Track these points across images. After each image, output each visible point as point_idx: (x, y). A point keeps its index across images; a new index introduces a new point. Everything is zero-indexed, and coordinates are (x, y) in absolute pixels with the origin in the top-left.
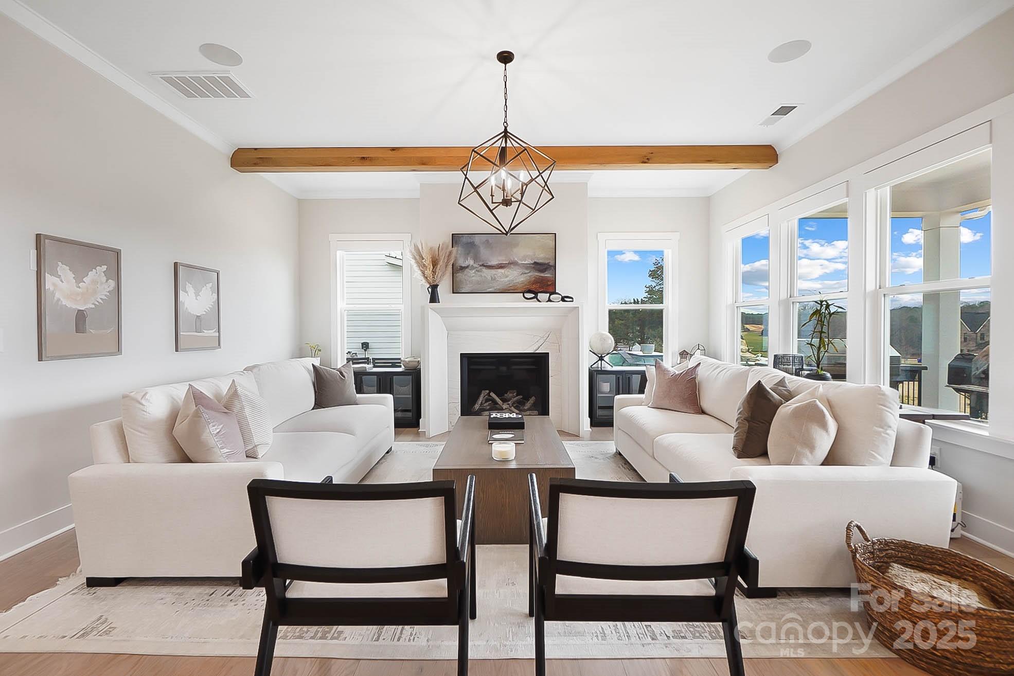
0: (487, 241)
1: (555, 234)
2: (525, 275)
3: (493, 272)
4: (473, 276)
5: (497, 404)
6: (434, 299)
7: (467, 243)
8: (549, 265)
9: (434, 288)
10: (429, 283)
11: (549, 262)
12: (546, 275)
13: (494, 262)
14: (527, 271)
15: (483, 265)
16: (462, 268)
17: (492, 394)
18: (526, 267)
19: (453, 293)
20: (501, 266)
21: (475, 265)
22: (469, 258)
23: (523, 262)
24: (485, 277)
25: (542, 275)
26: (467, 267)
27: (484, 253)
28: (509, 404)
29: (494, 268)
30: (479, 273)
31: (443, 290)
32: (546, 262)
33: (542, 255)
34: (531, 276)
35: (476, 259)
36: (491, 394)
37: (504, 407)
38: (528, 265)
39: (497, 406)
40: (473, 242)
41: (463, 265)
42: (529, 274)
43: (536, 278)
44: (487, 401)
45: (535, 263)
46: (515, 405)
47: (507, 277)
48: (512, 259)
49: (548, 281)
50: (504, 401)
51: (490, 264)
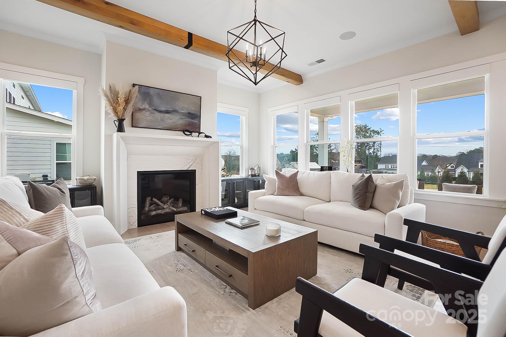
0: (159, 94)
1: (201, 97)
2: (183, 120)
3: (162, 115)
4: (148, 116)
5: (159, 205)
6: (120, 129)
7: (144, 93)
8: (197, 115)
9: (121, 121)
10: (118, 117)
11: (197, 114)
12: (195, 121)
13: (163, 109)
14: (184, 117)
15: (155, 110)
16: (140, 110)
17: (155, 200)
18: (184, 114)
19: (132, 126)
20: (167, 112)
21: (150, 109)
22: (146, 103)
23: (182, 111)
24: (156, 118)
25: (193, 121)
26: (144, 109)
27: (156, 101)
28: (168, 205)
29: (163, 112)
30: (152, 115)
31: (126, 124)
32: (196, 113)
33: (193, 109)
34: (186, 121)
35: (150, 104)
36: (153, 199)
37: (165, 207)
38: (185, 114)
39: (159, 207)
40: (149, 93)
41: (141, 108)
42: (185, 119)
43: (189, 122)
44: (151, 205)
45: (189, 113)
46: (172, 205)
47: (171, 119)
48: (175, 108)
49: (196, 125)
50: (164, 203)
51: (160, 109)
